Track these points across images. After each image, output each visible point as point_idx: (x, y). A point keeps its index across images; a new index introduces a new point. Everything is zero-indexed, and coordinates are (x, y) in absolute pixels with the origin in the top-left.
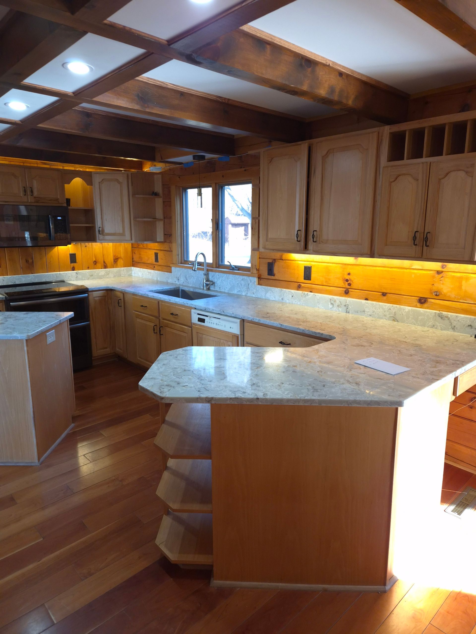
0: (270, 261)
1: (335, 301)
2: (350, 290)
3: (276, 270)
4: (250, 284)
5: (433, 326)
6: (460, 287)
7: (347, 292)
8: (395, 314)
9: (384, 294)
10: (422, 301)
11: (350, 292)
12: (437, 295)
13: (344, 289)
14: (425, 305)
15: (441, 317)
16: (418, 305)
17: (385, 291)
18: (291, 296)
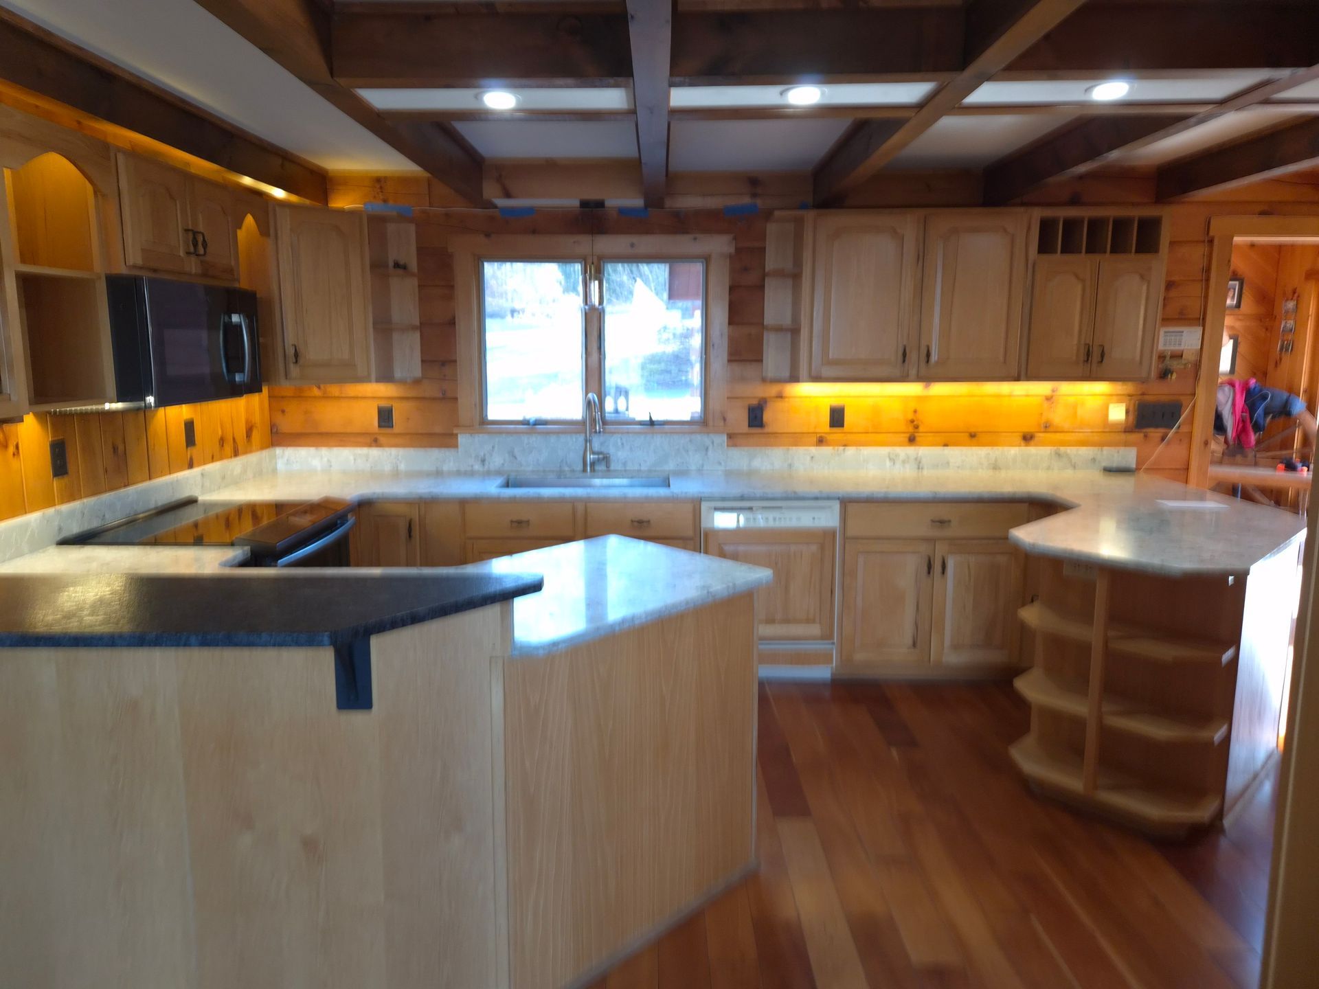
0: (755, 402)
1: (897, 455)
2: (916, 434)
3: (767, 416)
4: (710, 448)
5: (1049, 468)
6: (1075, 413)
7: (912, 440)
8: (996, 460)
9: (973, 436)
10: (1028, 438)
11: (918, 439)
12: (1047, 427)
13: (908, 435)
14: (1032, 442)
15: (1058, 455)
16: (1023, 443)
17: (973, 430)
18: (808, 458)
